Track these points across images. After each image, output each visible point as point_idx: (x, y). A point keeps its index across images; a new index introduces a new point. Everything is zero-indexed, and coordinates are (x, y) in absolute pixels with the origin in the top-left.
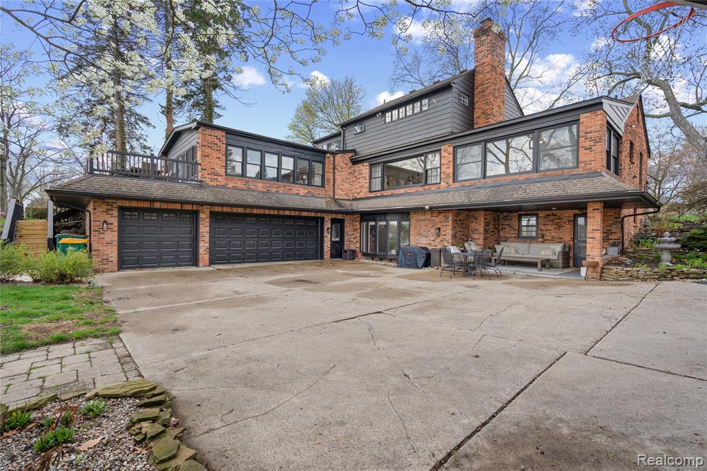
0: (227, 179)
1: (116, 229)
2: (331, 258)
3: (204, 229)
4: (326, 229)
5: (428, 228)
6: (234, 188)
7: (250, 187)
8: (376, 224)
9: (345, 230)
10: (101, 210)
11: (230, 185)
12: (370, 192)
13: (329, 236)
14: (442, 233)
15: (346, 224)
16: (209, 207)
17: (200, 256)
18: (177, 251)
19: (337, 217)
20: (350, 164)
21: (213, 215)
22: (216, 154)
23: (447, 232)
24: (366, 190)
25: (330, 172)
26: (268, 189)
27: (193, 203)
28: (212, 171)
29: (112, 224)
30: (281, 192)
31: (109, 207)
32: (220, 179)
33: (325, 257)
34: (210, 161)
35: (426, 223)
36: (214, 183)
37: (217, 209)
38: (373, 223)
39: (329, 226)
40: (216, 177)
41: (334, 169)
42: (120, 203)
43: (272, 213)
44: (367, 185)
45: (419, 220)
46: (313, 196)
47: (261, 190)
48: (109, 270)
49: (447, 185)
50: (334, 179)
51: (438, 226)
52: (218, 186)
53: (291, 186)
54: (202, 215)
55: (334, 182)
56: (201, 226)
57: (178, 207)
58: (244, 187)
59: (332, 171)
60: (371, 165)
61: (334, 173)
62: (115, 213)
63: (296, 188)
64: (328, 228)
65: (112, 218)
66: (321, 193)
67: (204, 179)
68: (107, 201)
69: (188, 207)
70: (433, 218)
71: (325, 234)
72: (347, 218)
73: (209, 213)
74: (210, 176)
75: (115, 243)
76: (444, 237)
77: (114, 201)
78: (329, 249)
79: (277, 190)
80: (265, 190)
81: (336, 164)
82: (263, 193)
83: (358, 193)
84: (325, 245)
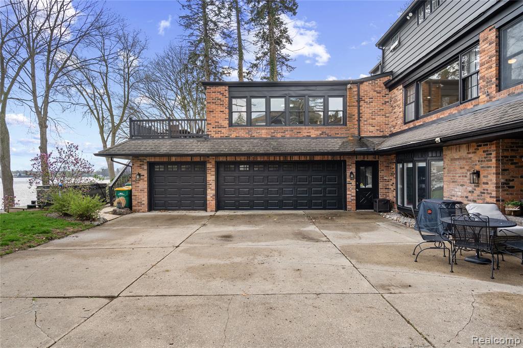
0: (230, 130)
1: (146, 179)
2: (357, 209)
3: (211, 178)
4: (348, 174)
5: (464, 171)
6: (237, 138)
7: (253, 135)
8: (414, 165)
9: (380, 174)
10: (137, 165)
11: (234, 135)
12: (405, 123)
13: (354, 182)
14: (483, 179)
15: (381, 167)
16: (214, 158)
17: (208, 202)
18: (193, 197)
19: (366, 159)
20: (385, 91)
21: (218, 165)
22: (220, 108)
23: (490, 177)
24: (400, 121)
25: (354, 106)
26: (273, 135)
27: (200, 155)
28: (217, 124)
29: (144, 175)
30: (288, 136)
31: (141, 163)
32: (223, 130)
33: (348, 207)
34: (214, 115)
35: (463, 163)
36: (219, 136)
37: (221, 159)
38: (410, 165)
39: (354, 170)
40: (220, 129)
41: (359, 101)
42: (148, 159)
43: (278, 159)
44: (401, 115)
45: (453, 160)
46: (329, 137)
47: (265, 136)
48: (142, 211)
49: (487, 98)
50: (359, 113)
51: (477, 168)
52: (222, 138)
53: (300, 129)
54: (209, 166)
55: (359, 117)
56: (208, 175)
57: (189, 159)
58: (247, 136)
59: (356, 104)
60: (406, 87)
61: (359, 107)
62: (145, 167)
63: (306, 131)
64: (351, 173)
65: (144, 171)
66: (340, 132)
67: (209, 133)
68: (140, 158)
69: (197, 159)
70: (470, 156)
71: (348, 180)
72: (381, 159)
73: (214, 163)
74: (214, 129)
75: (146, 190)
76: (485, 186)
77: (144, 158)
78: (355, 198)
79: (283, 135)
80: (270, 136)
81: (362, 94)
82: (266, 139)
83: (394, 127)
84: (348, 193)
